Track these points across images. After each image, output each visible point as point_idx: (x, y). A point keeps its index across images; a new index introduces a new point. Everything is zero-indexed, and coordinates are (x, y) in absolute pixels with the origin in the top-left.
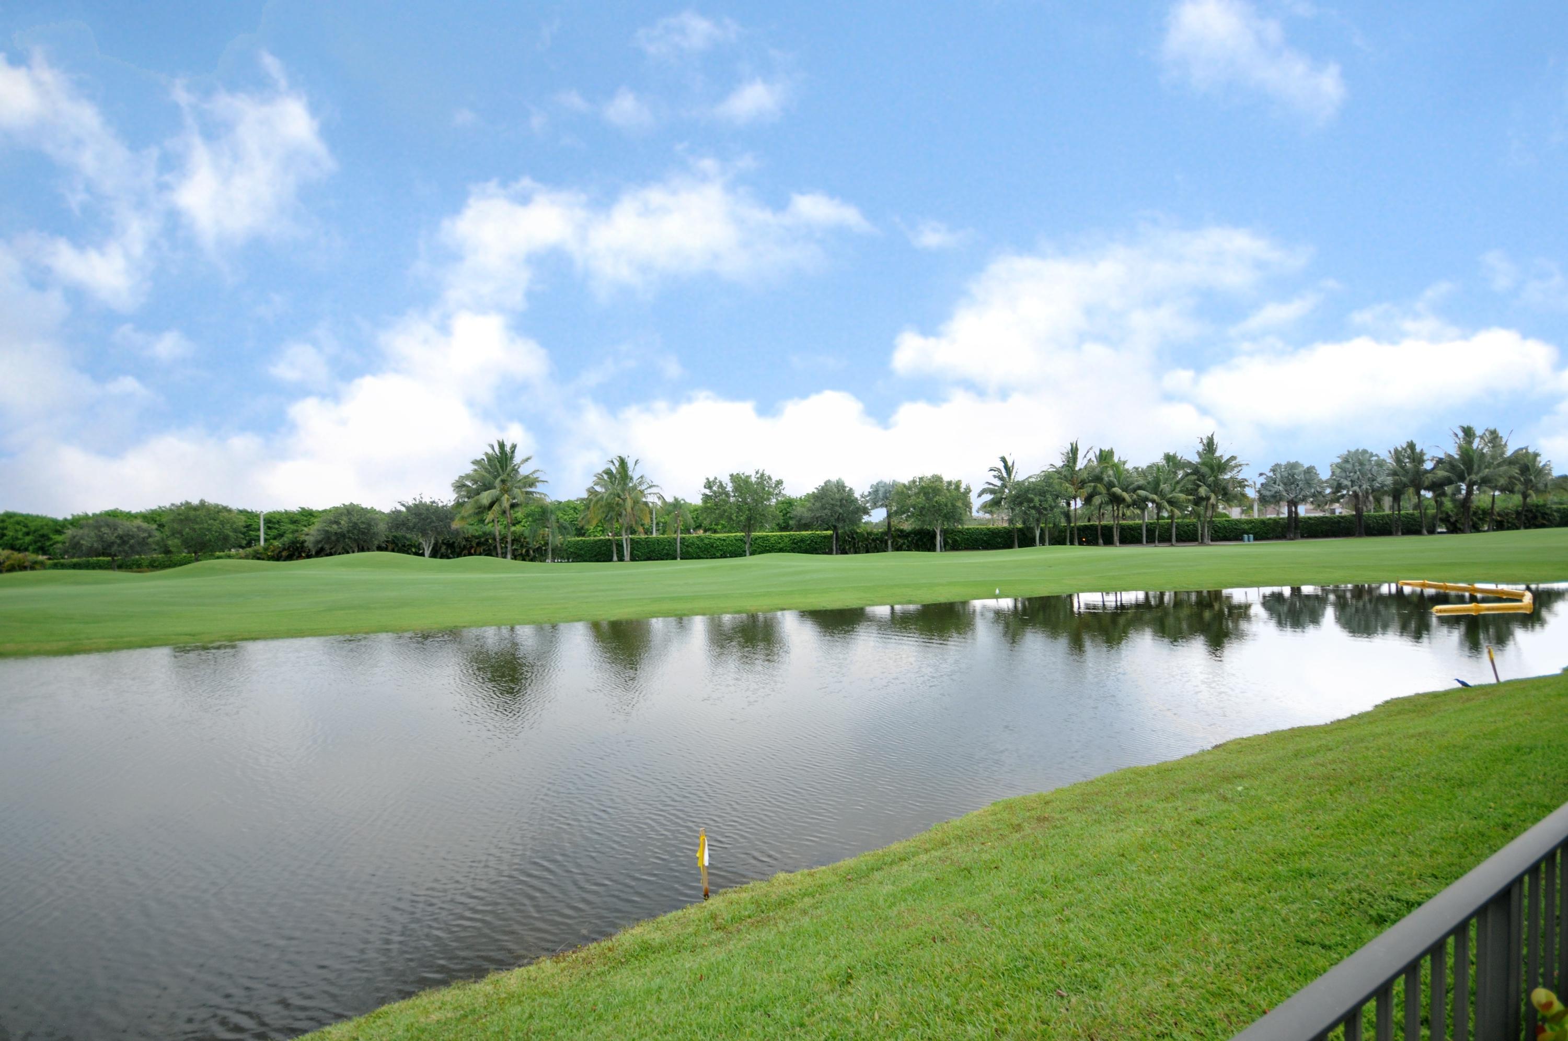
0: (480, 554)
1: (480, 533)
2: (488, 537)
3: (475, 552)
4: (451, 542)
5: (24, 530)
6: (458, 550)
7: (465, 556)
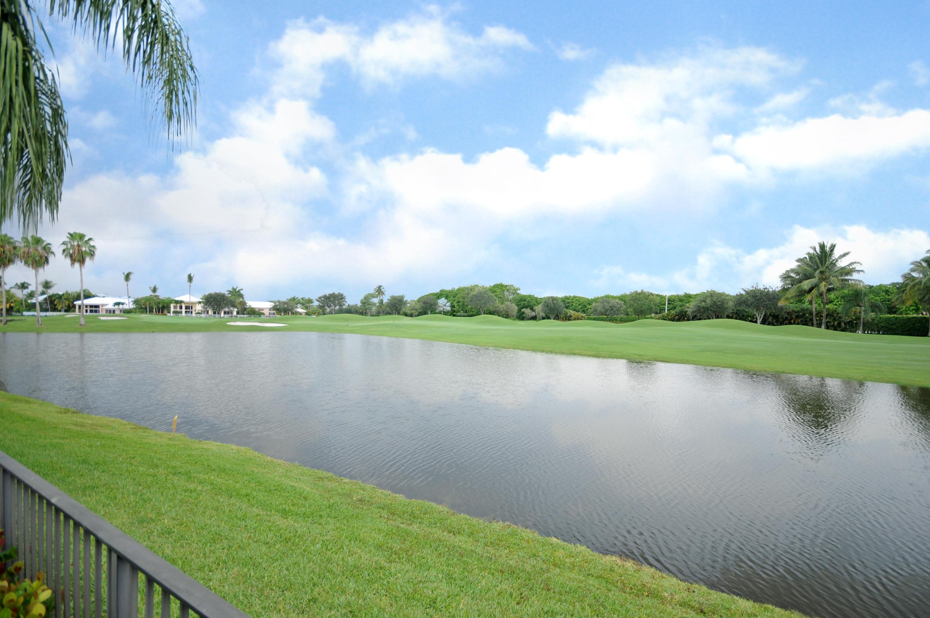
0: (798, 324)
1: (799, 309)
2: (806, 312)
3: (794, 322)
4: (776, 314)
6: (781, 320)
7: (786, 324)
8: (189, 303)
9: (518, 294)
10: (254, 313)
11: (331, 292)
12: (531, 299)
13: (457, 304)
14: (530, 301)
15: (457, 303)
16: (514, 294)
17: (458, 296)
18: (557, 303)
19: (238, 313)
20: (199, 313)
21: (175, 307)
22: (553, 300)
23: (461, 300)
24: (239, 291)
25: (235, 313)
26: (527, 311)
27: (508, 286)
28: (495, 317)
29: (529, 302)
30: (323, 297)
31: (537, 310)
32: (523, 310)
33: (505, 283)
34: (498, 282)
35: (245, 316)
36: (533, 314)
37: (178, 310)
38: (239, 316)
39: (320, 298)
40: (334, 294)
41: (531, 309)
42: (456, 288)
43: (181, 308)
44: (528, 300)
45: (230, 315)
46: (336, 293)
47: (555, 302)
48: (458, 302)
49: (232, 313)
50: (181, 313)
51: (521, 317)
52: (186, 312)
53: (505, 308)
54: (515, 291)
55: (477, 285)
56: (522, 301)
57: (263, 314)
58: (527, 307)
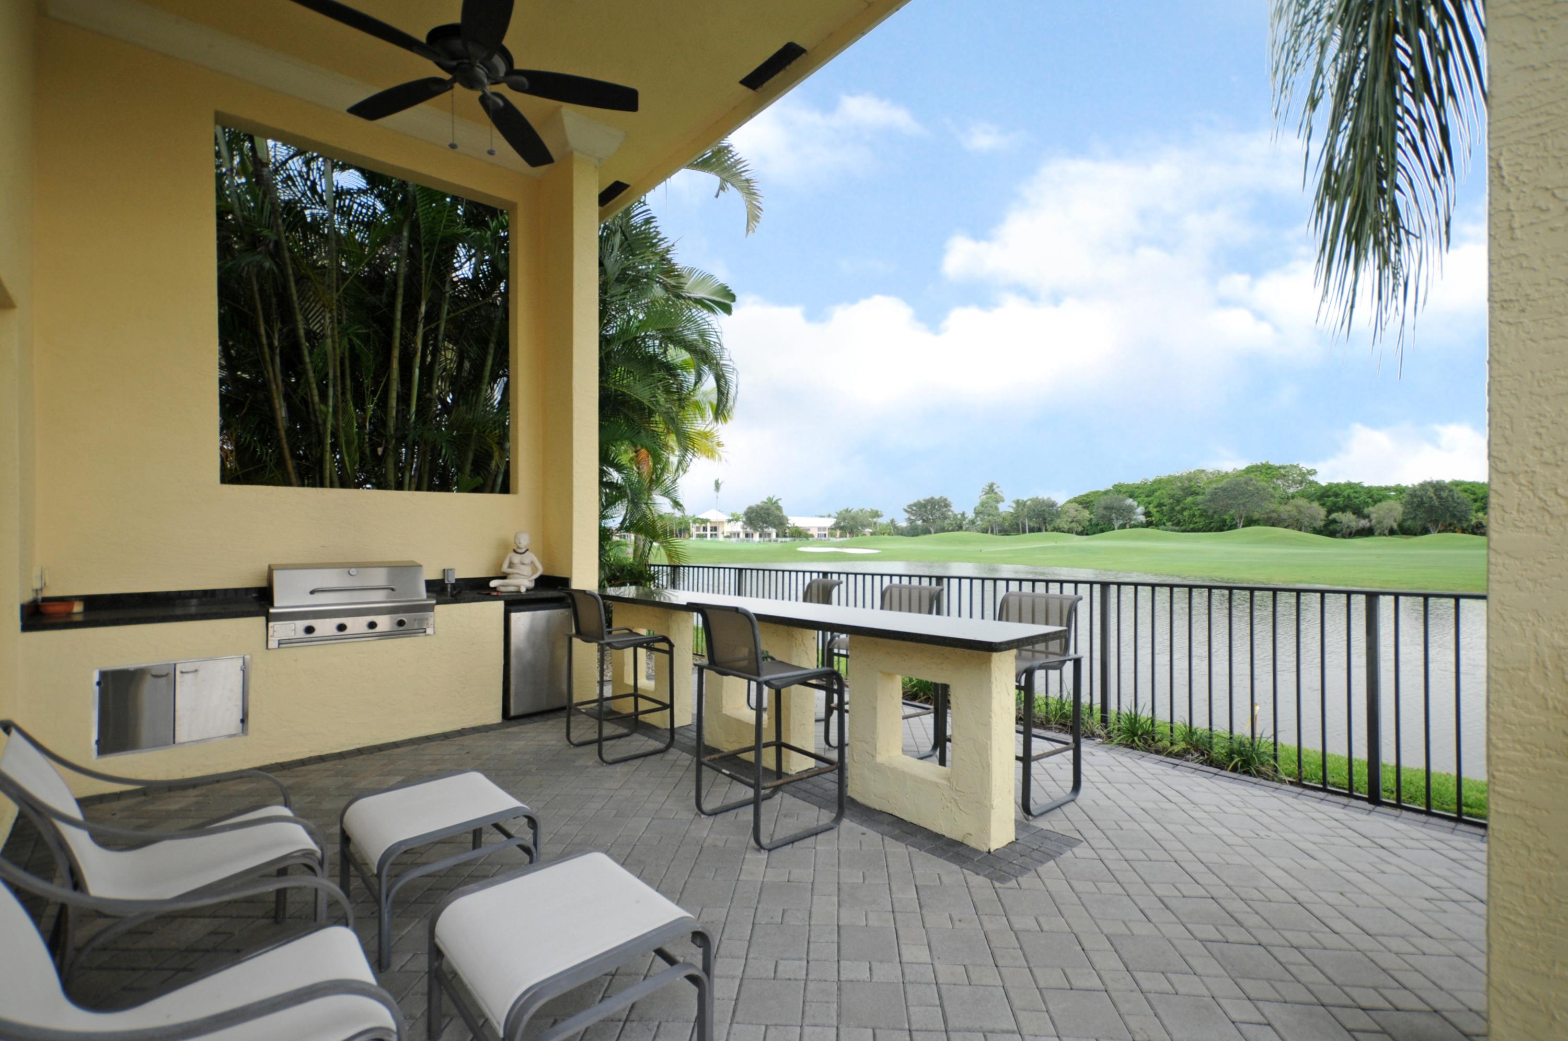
5: (1472, 497)
8: (715, 522)
9: (1312, 483)
10: (800, 534)
11: (928, 497)
12: (1356, 492)
13: (1158, 509)
14: (1352, 495)
15: (1156, 507)
16: (1301, 483)
17: (1157, 494)
18: (1452, 497)
19: (777, 536)
20: (728, 537)
21: (698, 529)
22: (1436, 490)
23: (1166, 501)
24: (776, 502)
25: (774, 536)
26: (1347, 519)
27: (1284, 468)
28: (1279, 531)
29: (1349, 496)
30: (915, 505)
31: (1373, 516)
32: (1334, 516)
33: (1275, 462)
34: (1258, 461)
35: (788, 539)
36: (1364, 523)
37: (701, 532)
38: (780, 539)
39: (910, 506)
40: (932, 498)
41: (1354, 513)
42: (1151, 478)
43: (705, 529)
44: (1345, 494)
45: (767, 539)
46: (937, 497)
47: (1444, 494)
48: (1160, 505)
49: (769, 535)
50: (706, 536)
51: (1330, 530)
52: (711, 535)
53: (1295, 513)
54: (1304, 477)
55: (1203, 471)
56: (1328, 496)
57: (812, 536)
58: (1343, 509)
